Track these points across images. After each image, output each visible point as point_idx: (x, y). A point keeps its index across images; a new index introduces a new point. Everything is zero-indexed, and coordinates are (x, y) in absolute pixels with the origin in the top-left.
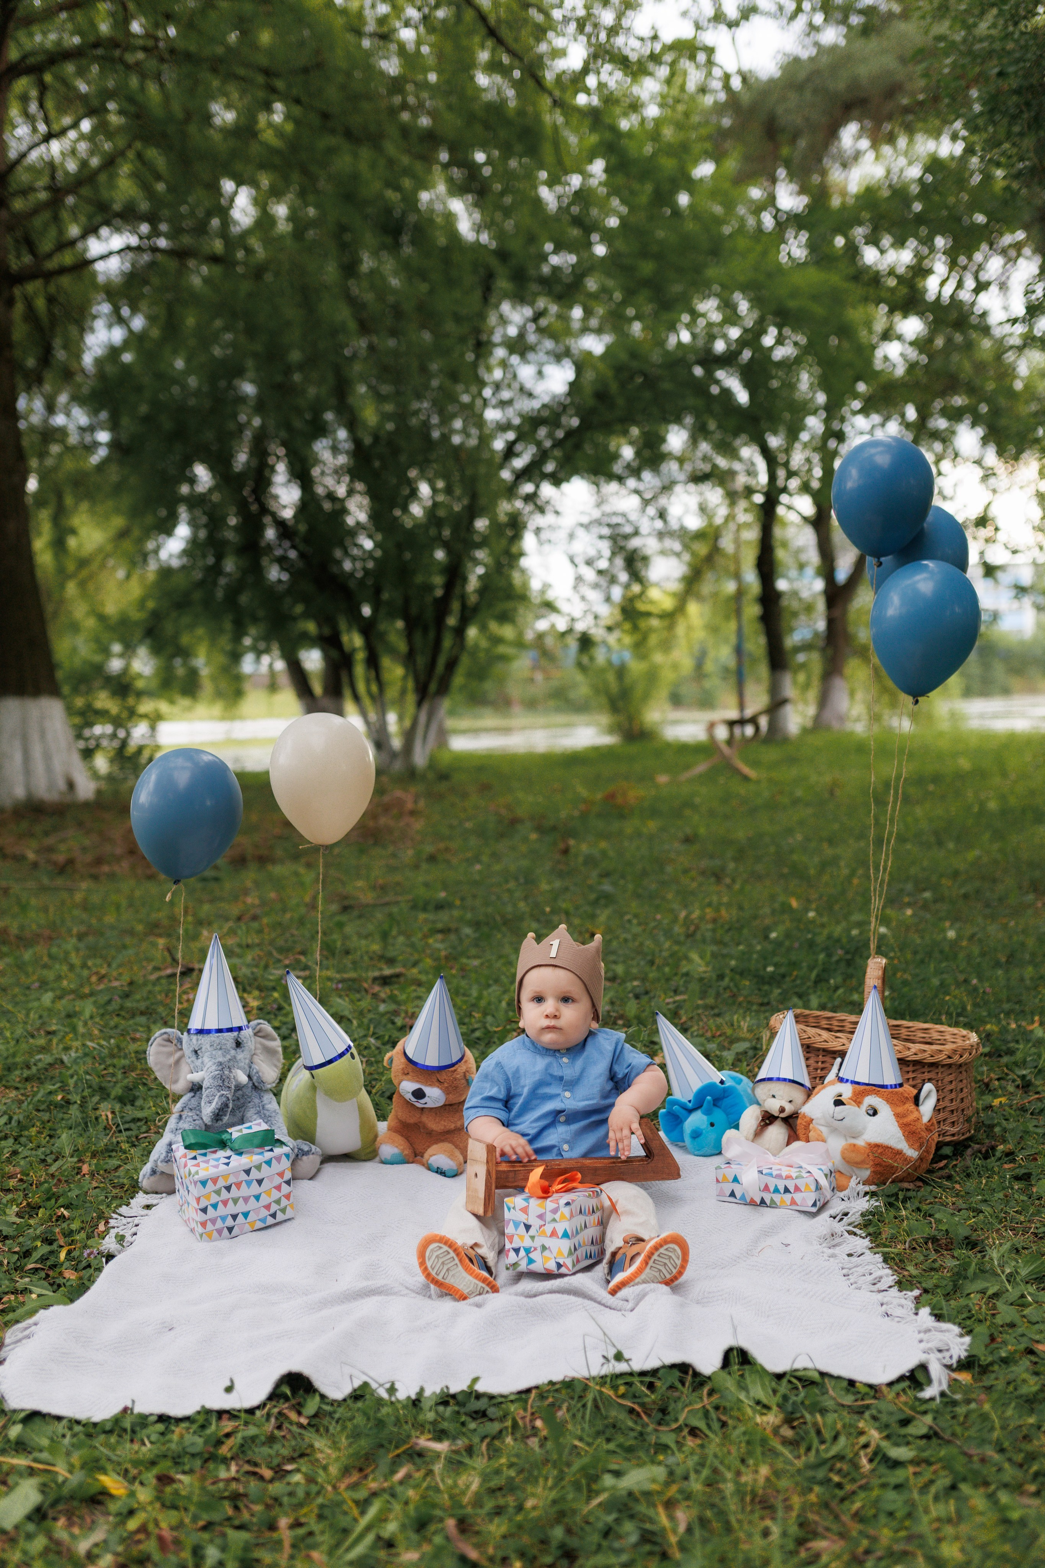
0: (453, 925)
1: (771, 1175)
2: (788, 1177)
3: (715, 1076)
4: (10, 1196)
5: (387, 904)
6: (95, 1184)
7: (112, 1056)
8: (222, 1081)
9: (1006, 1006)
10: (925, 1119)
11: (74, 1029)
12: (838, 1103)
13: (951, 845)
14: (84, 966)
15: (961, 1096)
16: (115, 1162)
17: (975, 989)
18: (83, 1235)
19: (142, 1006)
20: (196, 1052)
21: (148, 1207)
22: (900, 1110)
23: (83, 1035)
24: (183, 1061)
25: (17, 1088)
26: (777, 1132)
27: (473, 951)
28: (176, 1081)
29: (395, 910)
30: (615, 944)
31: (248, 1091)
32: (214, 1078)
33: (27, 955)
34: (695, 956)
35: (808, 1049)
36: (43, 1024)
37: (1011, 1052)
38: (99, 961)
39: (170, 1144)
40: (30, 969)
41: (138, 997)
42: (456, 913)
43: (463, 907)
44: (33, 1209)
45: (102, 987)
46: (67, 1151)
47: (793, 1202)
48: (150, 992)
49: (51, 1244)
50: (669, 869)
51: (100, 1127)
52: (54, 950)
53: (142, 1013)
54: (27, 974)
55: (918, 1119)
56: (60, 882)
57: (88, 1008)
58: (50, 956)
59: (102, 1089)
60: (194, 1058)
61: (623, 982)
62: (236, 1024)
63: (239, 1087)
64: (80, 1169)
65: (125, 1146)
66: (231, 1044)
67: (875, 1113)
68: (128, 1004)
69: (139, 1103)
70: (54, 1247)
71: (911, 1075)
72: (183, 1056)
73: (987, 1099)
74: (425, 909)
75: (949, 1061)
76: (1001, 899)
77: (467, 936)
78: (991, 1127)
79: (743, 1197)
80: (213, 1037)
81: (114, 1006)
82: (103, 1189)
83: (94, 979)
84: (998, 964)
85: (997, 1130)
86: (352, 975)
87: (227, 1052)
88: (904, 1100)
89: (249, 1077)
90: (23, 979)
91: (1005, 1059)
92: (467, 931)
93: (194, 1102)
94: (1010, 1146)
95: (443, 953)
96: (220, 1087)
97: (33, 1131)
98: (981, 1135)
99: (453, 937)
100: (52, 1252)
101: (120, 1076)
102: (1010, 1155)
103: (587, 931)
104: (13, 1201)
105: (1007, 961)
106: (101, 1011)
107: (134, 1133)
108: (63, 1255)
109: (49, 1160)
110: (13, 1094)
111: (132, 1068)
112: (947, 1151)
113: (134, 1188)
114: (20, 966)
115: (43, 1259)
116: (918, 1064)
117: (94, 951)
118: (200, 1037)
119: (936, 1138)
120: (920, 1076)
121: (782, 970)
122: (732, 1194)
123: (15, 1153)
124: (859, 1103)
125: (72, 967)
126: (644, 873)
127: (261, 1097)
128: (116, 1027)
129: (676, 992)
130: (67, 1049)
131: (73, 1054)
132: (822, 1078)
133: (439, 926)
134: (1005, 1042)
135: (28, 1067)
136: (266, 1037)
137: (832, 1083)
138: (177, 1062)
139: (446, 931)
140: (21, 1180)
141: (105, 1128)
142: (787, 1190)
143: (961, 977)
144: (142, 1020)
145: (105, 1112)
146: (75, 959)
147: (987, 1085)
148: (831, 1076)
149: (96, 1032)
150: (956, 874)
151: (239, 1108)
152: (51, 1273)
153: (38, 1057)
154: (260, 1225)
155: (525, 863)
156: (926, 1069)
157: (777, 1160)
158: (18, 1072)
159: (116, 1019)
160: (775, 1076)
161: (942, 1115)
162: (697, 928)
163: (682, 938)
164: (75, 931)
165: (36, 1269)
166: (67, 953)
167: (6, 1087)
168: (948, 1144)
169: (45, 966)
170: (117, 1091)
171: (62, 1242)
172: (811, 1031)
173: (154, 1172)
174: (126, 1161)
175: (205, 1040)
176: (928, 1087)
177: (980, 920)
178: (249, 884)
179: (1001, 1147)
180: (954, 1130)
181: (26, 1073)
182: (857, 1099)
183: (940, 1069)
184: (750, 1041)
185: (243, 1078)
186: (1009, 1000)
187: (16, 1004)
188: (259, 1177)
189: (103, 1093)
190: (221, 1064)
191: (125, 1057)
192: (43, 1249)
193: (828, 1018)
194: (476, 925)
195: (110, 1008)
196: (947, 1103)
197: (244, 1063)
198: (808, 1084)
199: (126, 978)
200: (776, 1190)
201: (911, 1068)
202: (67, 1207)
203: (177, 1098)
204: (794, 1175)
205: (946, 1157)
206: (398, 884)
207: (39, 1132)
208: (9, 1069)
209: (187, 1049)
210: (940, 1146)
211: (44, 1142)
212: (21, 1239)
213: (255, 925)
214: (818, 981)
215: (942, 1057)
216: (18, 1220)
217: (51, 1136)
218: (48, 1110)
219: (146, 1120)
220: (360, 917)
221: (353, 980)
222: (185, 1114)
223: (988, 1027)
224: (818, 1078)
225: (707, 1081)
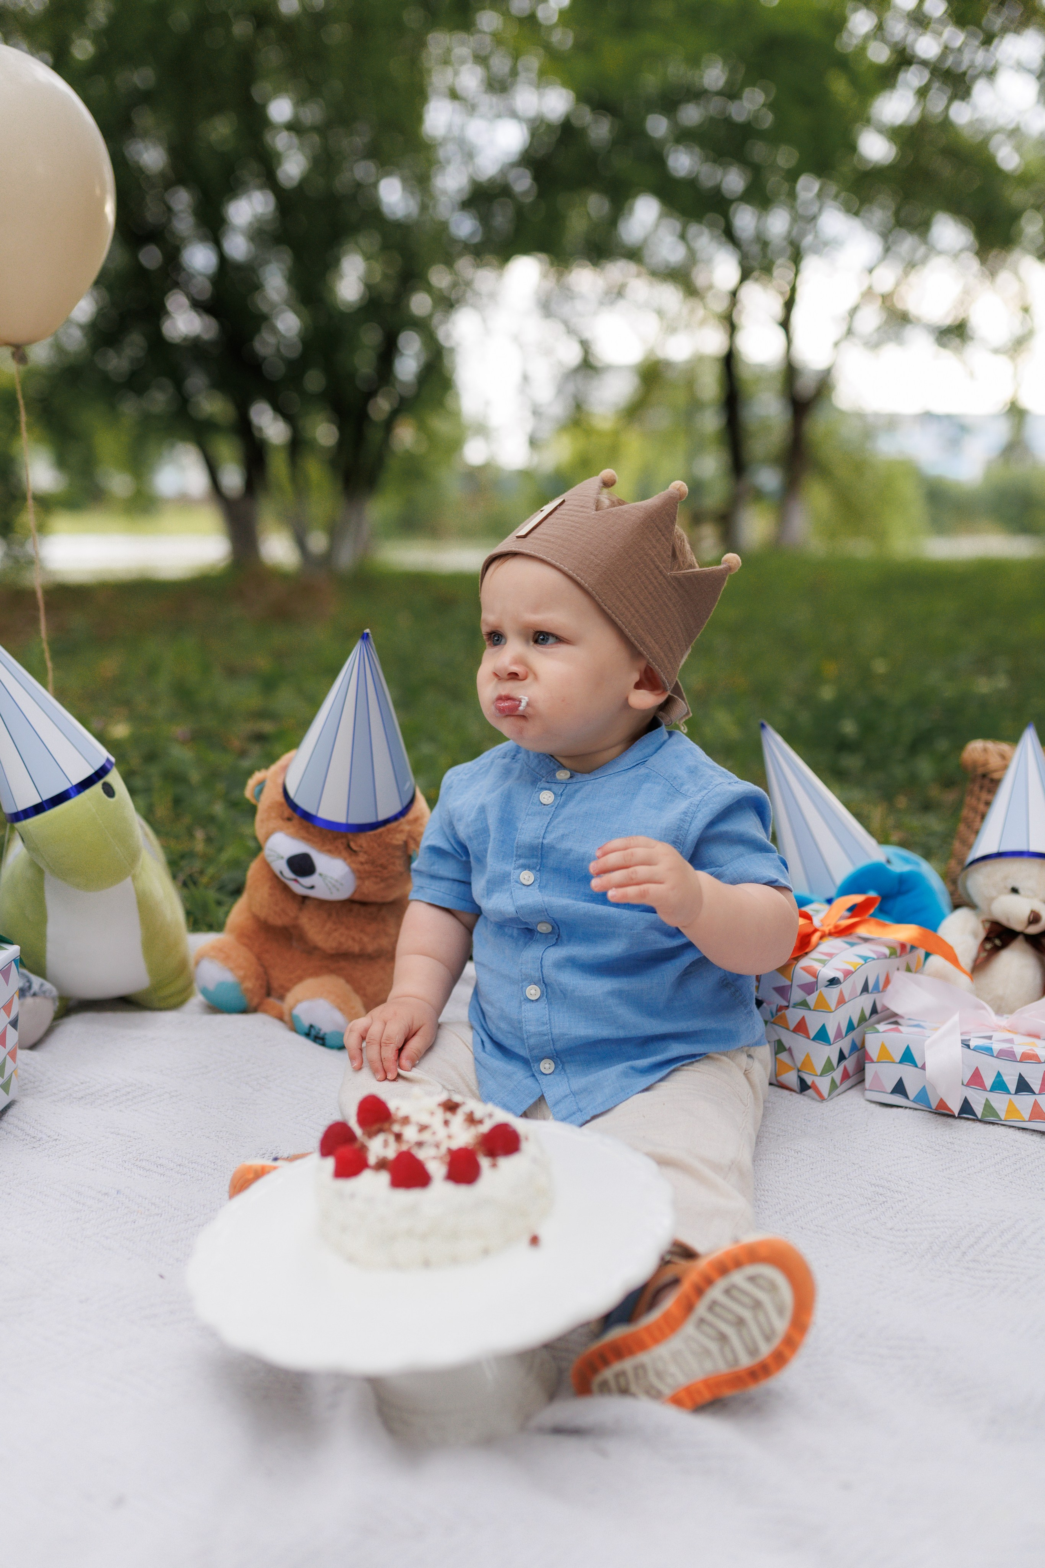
1: (987, 1050)
2: (1027, 1058)
3: (876, 851)
47: (1035, 1112)
79: (923, 1097)
122: (900, 1089)
142: (1023, 1086)
157: (1004, 1021)
160: (1014, 847)
200: (999, 1085)
225: (863, 862)
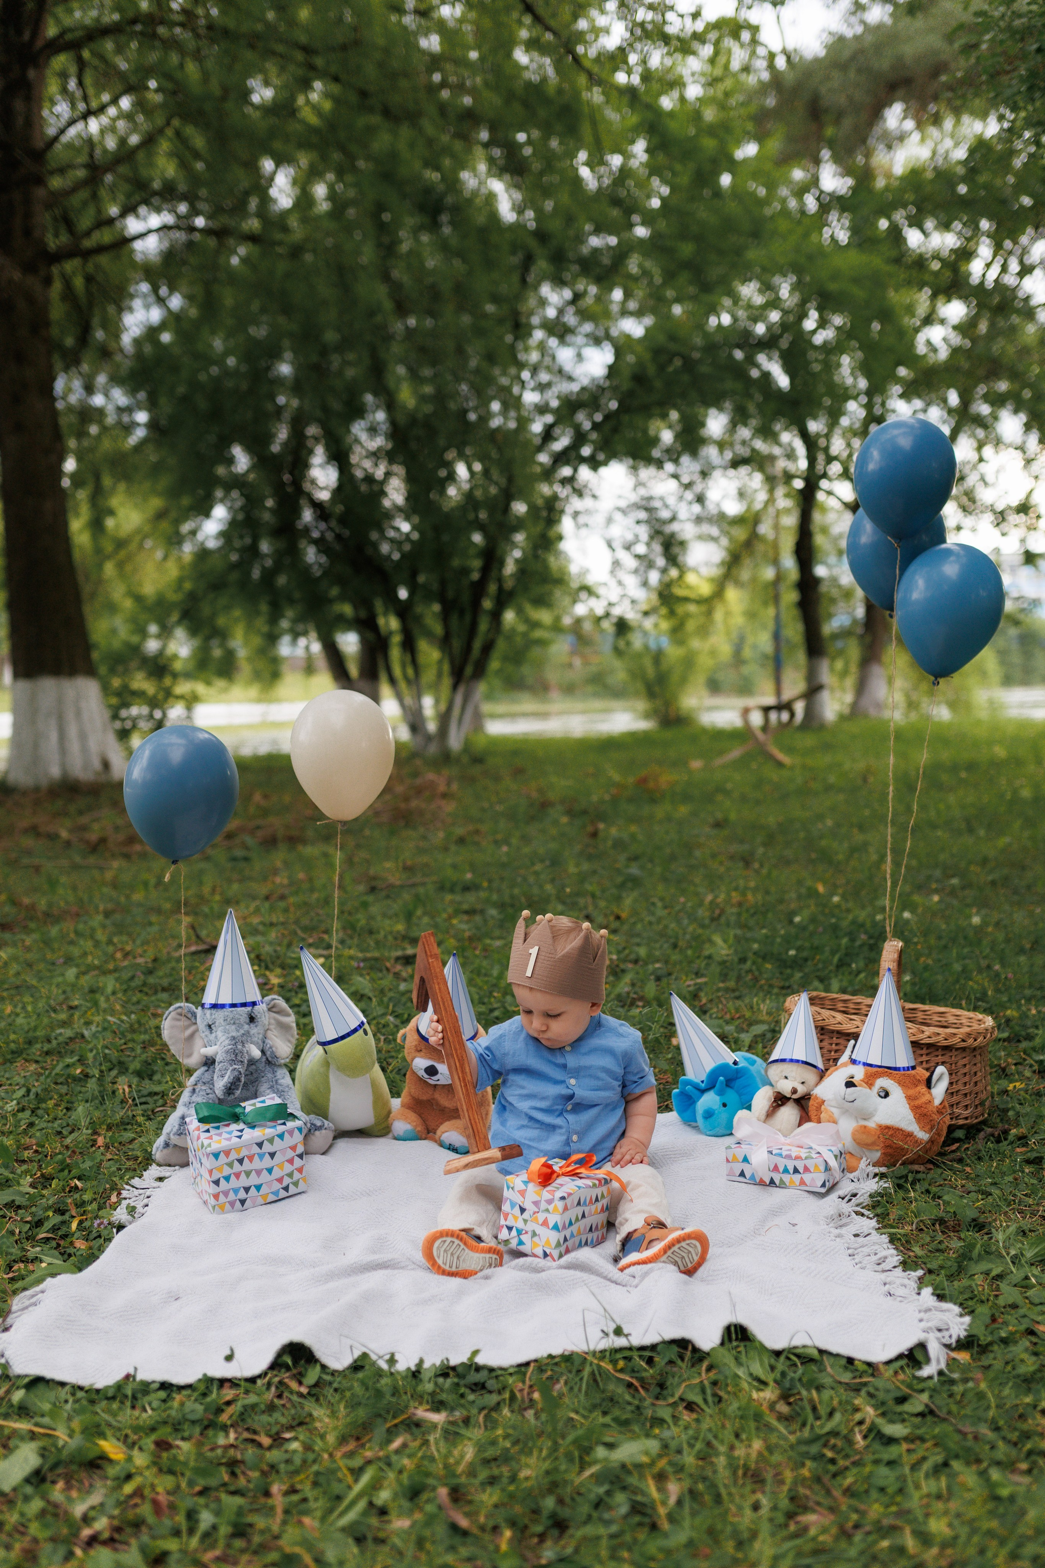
0: (479, 907)
1: (780, 1155)
2: (798, 1158)
3: (729, 1056)
4: (24, 1167)
5: (414, 885)
6: (109, 1156)
7: (133, 1031)
8: (235, 1055)
9: (1028, 992)
10: (937, 1102)
11: (96, 1004)
12: (850, 1084)
13: (982, 833)
14: (110, 942)
15: (974, 1079)
16: (131, 1135)
17: (997, 975)
18: (94, 1206)
19: (165, 982)
20: (210, 1026)
21: (161, 1179)
22: (911, 1092)
23: (105, 1011)
24: (197, 1036)
25: (37, 1062)
26: (789, 1113)
27: (497, 933)
28: (190, 1055)
29: (421, 890)
30: (639, 926)
31: (261, 1066)
32: (227, 1052)
33: (54, 931)
34: (718, 939)
35: (822, 1031)
36: (67, 999)
37: (1029, 1038)
38: (124, 938)
39: (183, 1118)
40: (56, 946)
41: (161, 973)
42: (483, 894)
43: (490, 889)
44: (46, 1180)
45: (126, 963)
46: (83, 1123)
47: (802, 1182)
48: (173, 969)
49: (63, 1214)
50: (697, 853)
51: (117, 1100)
52: (81, 926)
53: (164, 990)
54: (53, 951)
55: (930, 1102)
56: (92, 860)
57: (110, 984)
58: (77, 933)
59: (121, 1063)
60: (207, 1032)
61: (646, 963)
62: (249, 1000)
63: (252, 1062)
64: (95, 1141)
65: (140, 1119)
66: (244, 1018)
67: (887, 1095)
68: (151, 980)
69: (156, 1077)
70: (66, 1217)
71: (924, 1058)
72: (197, 1030)
73: (1003, 1083)
74: (452, 891)
75: (963, 1045)
76: (1029, 887)
77: (492, 917)
78: (1006, 1111)
79: (753, 1177)
80: (227, 1011)
81: (137, 982)
82: (117, 1161)
83: (119, 955)
84: (1022, 951)
85: (1011, 1113)
86: (376, 954)
87: (240, 1026)
88: (916, 1083)
89: (263, 1052)
90: (49, 956)
91: (1024, 1045)
92: (493, 912)
93: (207, 1076)
94: (1023, 1130)
95: (467, 934)
96: (232, 1062)
97: (51, 1103)
98: (995, 1119)
99: (478, 918)
100: (63, 1223)
101: (139, 1051)
102: (1022, 1139)
103: (612, 913)
104: (26, 1172)
105: (1032, 948)
106: (124, 987)
107: (149, 1107)
108: (74, 1226)
109: (65, 1132)
110: (33, 1067)
111: (152, 1043)
112: (960, 1134)
113: (148, 1160)
114: (47, 942)
115: (54, 1229)
116: (931, 1047)
117: (120, 928)
118: (214, 1011)
119: (948, 1121)
120: (935, 1060)
121: (805, 954)
122: (742, 1174)
123: (31, 1125)
124: (870, 1085)
125: (97, 944)
126: (673, 858)
127: (274, 1072)
128: (138, 1002)
129: (697, 974)
130: (88, 1024)
131: (94, 1028)
132: (836, 1060)
133: (465, 907)
134: (1025, 1027)
135: (49, 1041)
136: (280, 1012)
137: (845, 1065)
138: (192, 1036)
139: (471, 912)
140: (36, 1151)
141: (122, 1102)
142: (796, 1171)
143: (984, 963)
144: (164, 996)
145: (123, 1086)
146: (101, 936)
147: (1004, 1070)
148: (844, 1058)
149: (118, 1007)
150: (985, 861)
151: (252, 1082)
152: (62, 1243)
153: (58, 1031)
154: (272, 1198)
155: (553, 846)
156: (940, 1052)
157: (788, 1141)
158: (38, 1046)
159: (139, 995)
160: (788, 1057)
161: (955, 1099)
162: (723, 911)
163: (707, 922)
164: (101, 908)
165: (48, 1239)
166: (93, 930)
167: (26, 1060)
168: (961, 1127)
169: (72, 943)
170: (135, 1065)
171: (74, 1213)
172: (826, 1013)
173: (167, 1145)
174: (140, 1134)
175: (219, 1014)
176: (941, 1069)
177: (1007, 907)
178: (279, 864)
179: (1014, 1131)
180: (966, 1113)
181: (47, 1047)
182: (869, 1081)
183: (954, 1053)
184: (769, 1023)
185: (256, 1053)
186: (1031, 986)
187: (40, 979)
188: (272, 1150)
189: (122, 1067)
190: (234, 1038)
191: (146, 1032)
192: (55, 1219)
193: (845, 1001)
194: (501, 906)
195: (133, 984)
196: (960, 1086)
197: (258, 1038)
198: (820, 1065)
199: (151, 954)
200: (786, 1171)
201: (924, 1051)
202: (79, 1179)
203: (190, 1072)
204: (803, 1156)
205: (958, 1140)
206: (426, 865)
207: (56, 1105)
208: (30, 1043)
209: (201, 1023)
210: (951, 1129)
211: (60, 1114)
212: (34, 1209)
213: (282, 904)
214: (841, 964)
215: (955, 1040)
216: (32, 1191)
217: (68, 1109)
218: (67, 1083)
219: (163, 1095)
220: (388, 897)
221: (376, 959)
222: (198, 1088)
223: (1009, 1012)
224: (831, 1060)
225: (720, 1062)
